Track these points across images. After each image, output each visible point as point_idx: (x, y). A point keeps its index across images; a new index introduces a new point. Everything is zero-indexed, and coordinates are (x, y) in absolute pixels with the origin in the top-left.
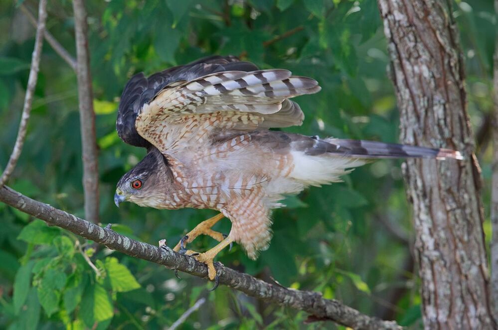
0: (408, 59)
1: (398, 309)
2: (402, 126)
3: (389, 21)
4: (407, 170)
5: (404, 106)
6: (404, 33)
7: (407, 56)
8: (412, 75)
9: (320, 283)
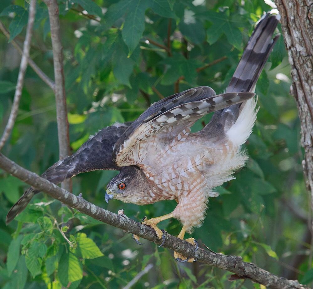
0: (307, 81)
1: (300, 271)
2: (302, 132)
3: (292, 52)
4: (306, 165)
5: (304, 117)
6: (303, 61)
7: (306, 79)
8: (310, 93)
9: (240, 252)
